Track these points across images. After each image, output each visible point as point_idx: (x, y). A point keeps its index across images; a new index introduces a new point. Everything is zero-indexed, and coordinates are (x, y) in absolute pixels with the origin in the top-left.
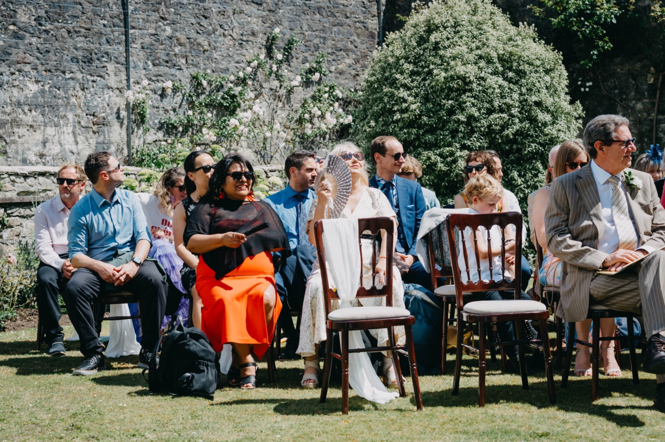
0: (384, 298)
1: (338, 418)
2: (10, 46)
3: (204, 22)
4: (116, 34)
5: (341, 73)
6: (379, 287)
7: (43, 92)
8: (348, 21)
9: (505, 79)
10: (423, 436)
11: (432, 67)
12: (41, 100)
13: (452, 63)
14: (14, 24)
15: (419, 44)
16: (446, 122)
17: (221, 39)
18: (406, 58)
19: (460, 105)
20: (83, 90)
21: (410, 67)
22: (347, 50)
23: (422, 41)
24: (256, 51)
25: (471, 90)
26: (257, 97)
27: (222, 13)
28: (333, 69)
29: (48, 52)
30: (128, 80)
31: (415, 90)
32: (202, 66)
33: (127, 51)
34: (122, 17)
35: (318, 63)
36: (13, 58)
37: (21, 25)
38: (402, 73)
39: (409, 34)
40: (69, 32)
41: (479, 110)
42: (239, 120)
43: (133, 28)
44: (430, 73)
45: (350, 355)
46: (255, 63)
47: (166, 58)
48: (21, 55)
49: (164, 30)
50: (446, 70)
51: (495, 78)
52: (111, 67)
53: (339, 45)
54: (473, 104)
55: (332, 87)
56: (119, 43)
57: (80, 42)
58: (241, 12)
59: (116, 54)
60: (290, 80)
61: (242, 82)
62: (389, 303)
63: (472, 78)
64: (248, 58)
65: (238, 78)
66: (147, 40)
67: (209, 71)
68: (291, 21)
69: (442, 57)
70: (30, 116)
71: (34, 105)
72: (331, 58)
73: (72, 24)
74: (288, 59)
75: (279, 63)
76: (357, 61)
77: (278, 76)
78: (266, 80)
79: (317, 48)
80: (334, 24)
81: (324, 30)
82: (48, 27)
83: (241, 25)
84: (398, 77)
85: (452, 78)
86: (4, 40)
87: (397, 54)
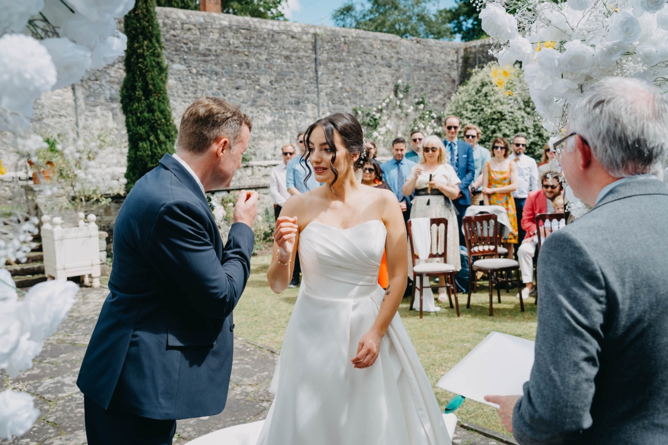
0: (443, 259)
1: (417, 321)
2: (257, 97)
3: (360, 79)
4: (312, 88)
5: (436, 103)
6: (440, 253)
7: (274, 121)
8: (440, 74)
9: (526, 112)
10: (458, 333)
11: (483, 106)
12: (273, 126)
13: (495, 104)
14: (259, 85)
15: (477, 93)
16: (490, 138)
17: (369, 87)
18: (469, 101)
19: (499, 128)
20: (295, 119)
21: (470, 107)
22: (439, 90)
23: (478, 91)
24: (388, 93)
25: (505, 119)
26: (388, 119)
27: (369, 73)
28: (431, 101)
29: (276, 99)
30: (319, 112)
31: (473, 120)
32: (358, 103)
33: (318, 97)
34: (315, 78)
35: (423, 98)
36: (258, 103)
37: (262, 86)
38: (466, 110)
39: (471, 88)
40: (287, 88)
41: (510, 130)
42: (379, 133)
43: (321, 84)
44: (482, 110)
45: (424, 289)
46: (388, 100)
47: (339, 100)
48: (262, 102)
49: (338, 84)
50: (491, 108)
51: (519, 112)
52: (309, 106)
53: (435, 88)
54: (507, 127)
55: (431, 112)
56: (314, 93)
57: (293, 93)
58: (380, 72)
59: (312, 98)
60: (407, 109)
61: (380, 111)
62: (445, 261)
63: (506, 113)
64: (384, 97)
65: (378, 109)
66: (329, 90)
67: (362, 106)
68: (408, 75)
69: (489, 101)
70: (268, 134)
71: (269, 128)
72: (430, 95)
73: (289, 84)
74: (406, 97)
75: (401, 99)
76: (445, 96)
77: (400, 107)
78: (394, 109)
79: (422, 90)
80: (432, 76)
81: (426, 79)
82: (276, 85)
83: (380, 79)
84: (464, 112)
85: (494, 113)
86: (253, 94)
87: (464, 99)
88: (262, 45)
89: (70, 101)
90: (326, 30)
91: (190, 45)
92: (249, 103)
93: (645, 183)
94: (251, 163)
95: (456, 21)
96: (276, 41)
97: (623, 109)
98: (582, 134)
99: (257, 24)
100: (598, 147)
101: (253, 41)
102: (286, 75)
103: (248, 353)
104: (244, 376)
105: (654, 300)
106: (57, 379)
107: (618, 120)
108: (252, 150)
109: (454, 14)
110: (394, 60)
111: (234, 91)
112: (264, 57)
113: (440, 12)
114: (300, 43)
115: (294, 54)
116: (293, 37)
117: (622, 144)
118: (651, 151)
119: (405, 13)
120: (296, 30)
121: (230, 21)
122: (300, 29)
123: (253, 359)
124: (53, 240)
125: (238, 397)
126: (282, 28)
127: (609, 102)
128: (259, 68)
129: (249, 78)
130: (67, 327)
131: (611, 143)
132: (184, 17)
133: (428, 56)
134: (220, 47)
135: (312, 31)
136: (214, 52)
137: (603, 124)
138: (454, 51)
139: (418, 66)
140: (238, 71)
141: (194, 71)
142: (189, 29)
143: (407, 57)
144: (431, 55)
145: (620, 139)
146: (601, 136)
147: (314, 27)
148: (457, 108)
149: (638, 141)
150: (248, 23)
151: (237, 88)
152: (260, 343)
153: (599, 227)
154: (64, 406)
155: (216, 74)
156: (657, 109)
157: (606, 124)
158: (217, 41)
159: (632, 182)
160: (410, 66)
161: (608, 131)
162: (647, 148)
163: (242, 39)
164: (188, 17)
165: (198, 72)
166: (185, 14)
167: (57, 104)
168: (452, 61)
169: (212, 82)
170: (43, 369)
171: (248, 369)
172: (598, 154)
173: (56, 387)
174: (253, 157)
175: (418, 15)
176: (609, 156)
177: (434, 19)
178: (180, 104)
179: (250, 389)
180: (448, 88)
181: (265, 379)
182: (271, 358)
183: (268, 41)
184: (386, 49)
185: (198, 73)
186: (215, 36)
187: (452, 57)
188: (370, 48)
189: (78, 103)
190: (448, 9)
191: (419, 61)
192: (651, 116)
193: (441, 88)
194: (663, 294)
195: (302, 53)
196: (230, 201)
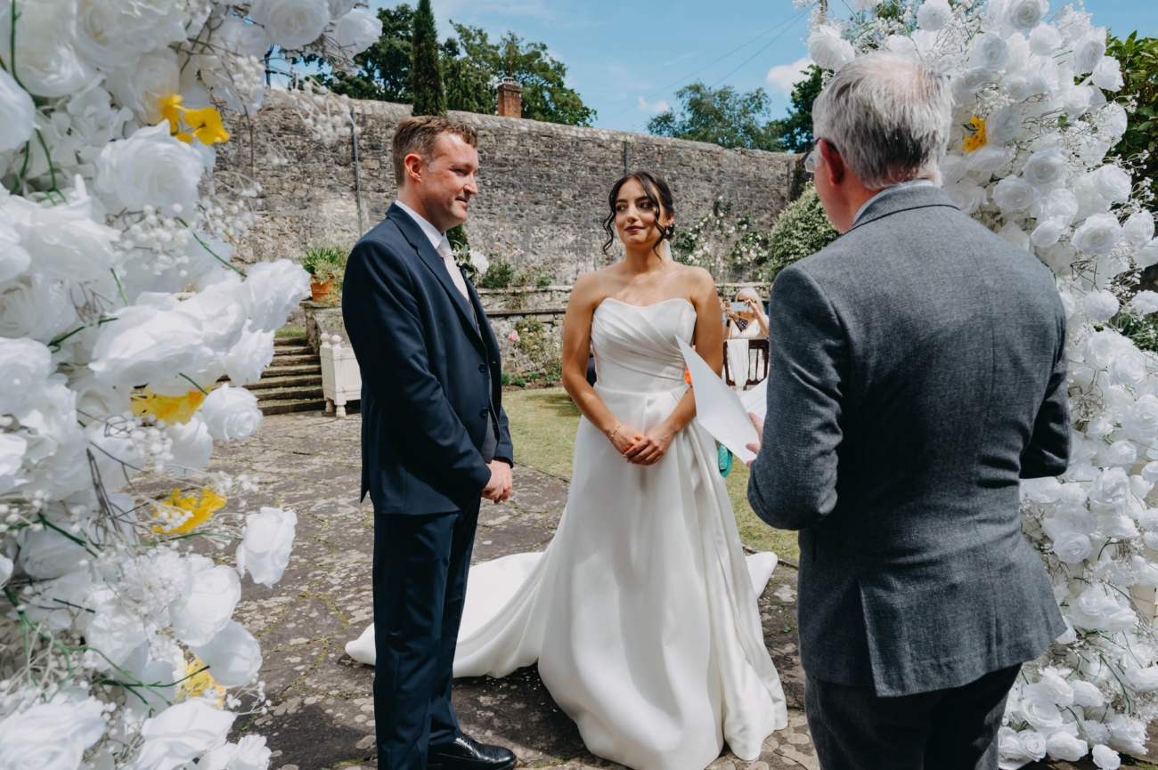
2: (558, 213)
5: (762, 223)
7: (576, 241)
8: (767, 189)
11: (816, 224)
12: (576, 246)
14: (560, 200)
15: (809, 210)
18: (800, 219)
21: (801, 225)
22: (766, 209)
23: (811, 207)
24: (707, 211)
26: (706, 241)
27: (685, 188)
28: (756, 221)
29: (580, 216)
35: (747, 218)
36: (559, 221)
37: (564, 201)
38: (797, 229)
39: (803, 203)
44: (815, 229)
46: (706, 219)
48: (564, 218)
53: (761, 206)
55: (755, 233)
58: (698, 186)
60: (728, 229)
61: (697, 231)
64: (702, 216)
65: (695, 229)
68: (730, 191)
69: (824, 218)
70: (569, 256)
71: (571, 249)
72: (755, 214)
73: (594, 199)
74: (727, 216)
75: (721, 219)
76: (772, 216)
77: (721, 227)
78: (713, 229)
79: (746, 208)
80: (758, 192)
81: (751, 196)
82: (580, 201)
83: (698, 195)
84: (794, 232)
85: (829, 232)
86: (554, 210)
87: (794, 216)
88: (565, 155)
89: (354, 215)
90: (637, 137)
91: (485, 153)
92: (550, 220)
93: (912, 193)
94: (550, 287)
95: (788, 135)
96: (581, 150)
97: (874, 92)
98: (827, 136)
99: (560, 131)
100: (847, 149)
101: (554, 150)
102: (591, 189)
103: (539, 482)
104: (532, 503)
105: (911, 349)
106: (330, 500)
107: (870, 107)
108: (552, 273)
109: (786, 126)
110: (714, 173)
111: (533, 207)
112: (567, 168)
113: (771, 124)
114: (608, 153)
115: (601, 165)
116: (600, 146)
117: (877, 141)
118: (917, 145)
119: (729, 125)
120: (603, 138)
121: (530, 127)
122: (608, 137)
123: (543, 488)
124: (332, 360)
125: (525, 524)
126: (588, 135)
127: (855, 86)
128: (561, 180)
129: (550, 191)
130: (345, 450)
131: (863, 142)
132: (479, 122)
133: (754, 169)
134: (518, 156)
135: (622, 138)
136: (511, 162)
137: (850, 117)
138: (783, 164)
139: (743, 180)
140: (538, 183)
141: (489, 183)
142: (485, 136)
143: (730, 169)
144: (758, 168)
145: (874, 132)
146: (850, 134)
147: (624, 134)
148: (786, 226)
149: (898, 132)
150: (550, 129)
151: (536, 203)
152: (551, 472)
153: (839, 258)
154: (337, 525)
155: (514, 186)
156: (924, 86)
157: (853, 117)
158: (515, 149)
159: (895, 194)
160: (732, 180)
161: (858, 124)
162: (912, 140)
163: (542, 148)
164: (483, 122)
165: (493, 183)
166: (480, 119)
167: (340, 217)
168: (782, 175)
169: (508, 195)
170: (317, 490)
171: (538, 497)
172: (849, 161)
173: (330, 508)
174: (552, 281)
175: (745, 127)
176: (863, 160)
177: (763, 132)
178: (473, 220)
179: (538, 516)
180: (776, 207)
181: (555, 507)
182: (563, 487)
183: (572, 150)
184: (705, 160)
185: (493, 186)
186: (513, 144)
187: (782, 170)
188: (688, 159)
189: (363, 217)
190: (780, 120)
191: (743, 175)
192: (916, 96)
193: (768, 206)
194: (925, 340)
195: (609, 164)
196: (526, 326)
